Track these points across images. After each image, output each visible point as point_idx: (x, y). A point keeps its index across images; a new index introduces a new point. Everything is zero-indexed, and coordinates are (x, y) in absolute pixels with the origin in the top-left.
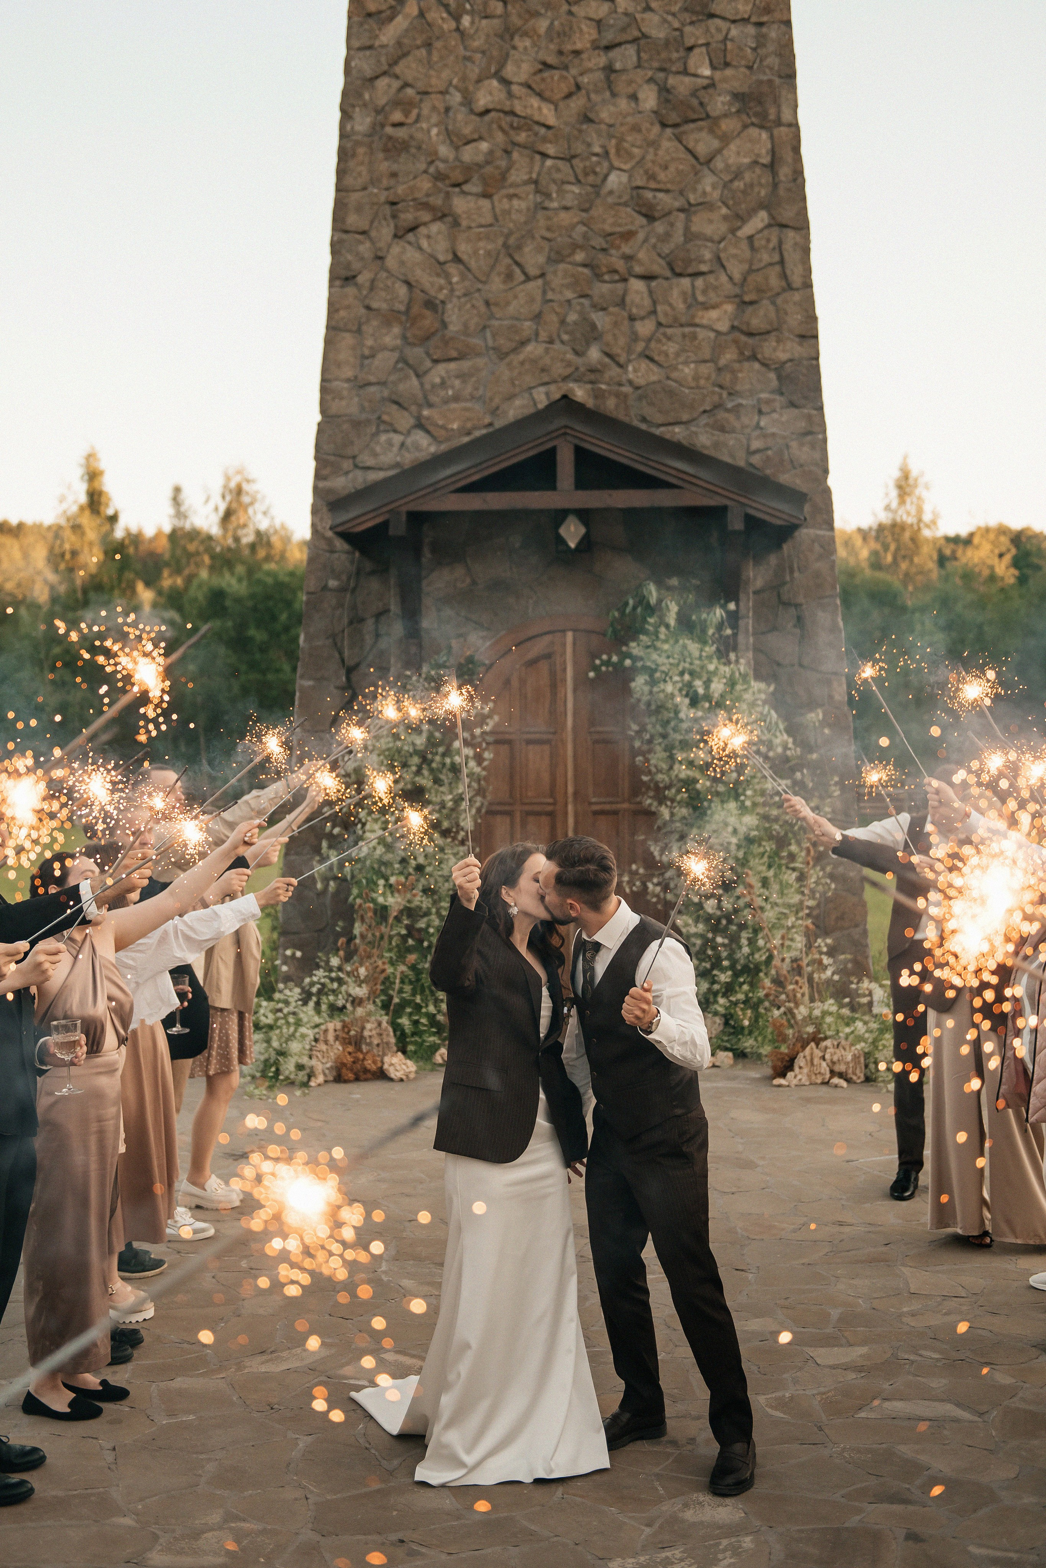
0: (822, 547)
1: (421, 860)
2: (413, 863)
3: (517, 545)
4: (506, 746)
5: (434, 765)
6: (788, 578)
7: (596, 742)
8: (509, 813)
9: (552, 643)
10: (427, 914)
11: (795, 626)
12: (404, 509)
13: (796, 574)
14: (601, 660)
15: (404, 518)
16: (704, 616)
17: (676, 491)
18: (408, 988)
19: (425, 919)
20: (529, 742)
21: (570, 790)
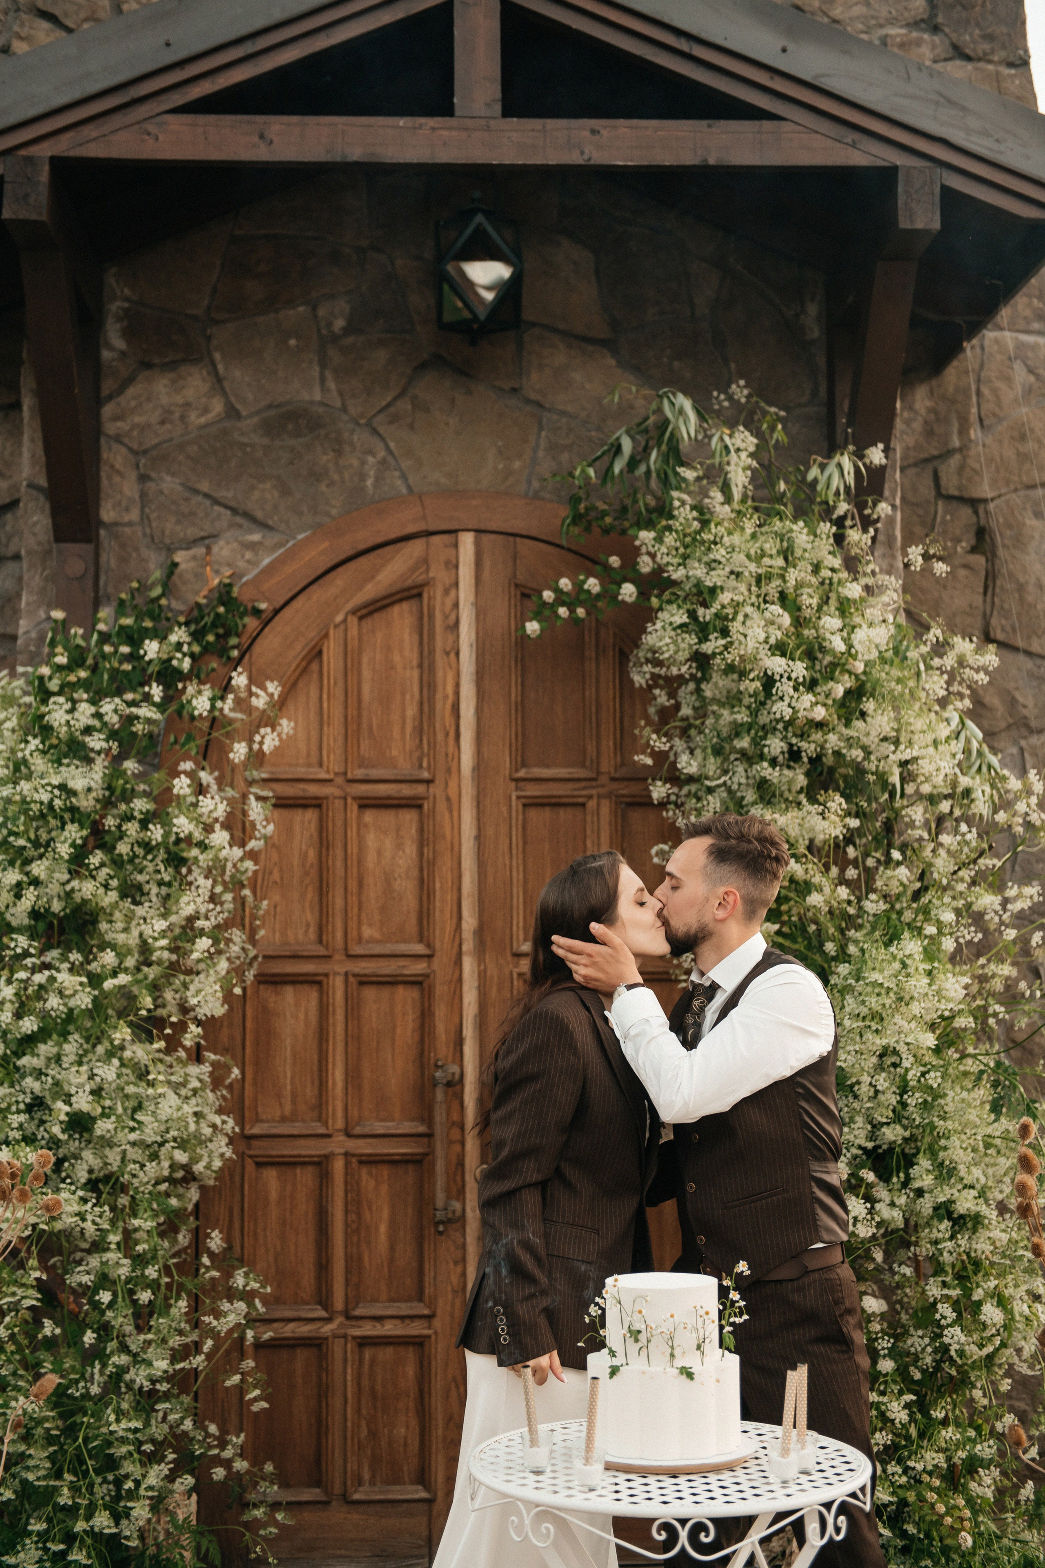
0: (1031, 371)
1: (83, 1102)
2: (61, 1108)
3: (339, 324)
4: (311, 815)
5: (123, 848)
6: (956, 442)
7: (530, 804)
8: (315, 981)
9: (425, 561)
10: (98, 1246)
11: (974, 550)
12: (46, 150)
13: (975, 433)
14: (557, 591)
15: (44, 175)
16: (814, 472)
17: (767, 125)
18: (39, 1455)
19: (94, 1262)
20: (366, 804)
21: (469, 922)
